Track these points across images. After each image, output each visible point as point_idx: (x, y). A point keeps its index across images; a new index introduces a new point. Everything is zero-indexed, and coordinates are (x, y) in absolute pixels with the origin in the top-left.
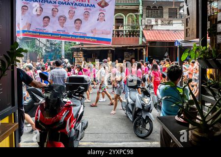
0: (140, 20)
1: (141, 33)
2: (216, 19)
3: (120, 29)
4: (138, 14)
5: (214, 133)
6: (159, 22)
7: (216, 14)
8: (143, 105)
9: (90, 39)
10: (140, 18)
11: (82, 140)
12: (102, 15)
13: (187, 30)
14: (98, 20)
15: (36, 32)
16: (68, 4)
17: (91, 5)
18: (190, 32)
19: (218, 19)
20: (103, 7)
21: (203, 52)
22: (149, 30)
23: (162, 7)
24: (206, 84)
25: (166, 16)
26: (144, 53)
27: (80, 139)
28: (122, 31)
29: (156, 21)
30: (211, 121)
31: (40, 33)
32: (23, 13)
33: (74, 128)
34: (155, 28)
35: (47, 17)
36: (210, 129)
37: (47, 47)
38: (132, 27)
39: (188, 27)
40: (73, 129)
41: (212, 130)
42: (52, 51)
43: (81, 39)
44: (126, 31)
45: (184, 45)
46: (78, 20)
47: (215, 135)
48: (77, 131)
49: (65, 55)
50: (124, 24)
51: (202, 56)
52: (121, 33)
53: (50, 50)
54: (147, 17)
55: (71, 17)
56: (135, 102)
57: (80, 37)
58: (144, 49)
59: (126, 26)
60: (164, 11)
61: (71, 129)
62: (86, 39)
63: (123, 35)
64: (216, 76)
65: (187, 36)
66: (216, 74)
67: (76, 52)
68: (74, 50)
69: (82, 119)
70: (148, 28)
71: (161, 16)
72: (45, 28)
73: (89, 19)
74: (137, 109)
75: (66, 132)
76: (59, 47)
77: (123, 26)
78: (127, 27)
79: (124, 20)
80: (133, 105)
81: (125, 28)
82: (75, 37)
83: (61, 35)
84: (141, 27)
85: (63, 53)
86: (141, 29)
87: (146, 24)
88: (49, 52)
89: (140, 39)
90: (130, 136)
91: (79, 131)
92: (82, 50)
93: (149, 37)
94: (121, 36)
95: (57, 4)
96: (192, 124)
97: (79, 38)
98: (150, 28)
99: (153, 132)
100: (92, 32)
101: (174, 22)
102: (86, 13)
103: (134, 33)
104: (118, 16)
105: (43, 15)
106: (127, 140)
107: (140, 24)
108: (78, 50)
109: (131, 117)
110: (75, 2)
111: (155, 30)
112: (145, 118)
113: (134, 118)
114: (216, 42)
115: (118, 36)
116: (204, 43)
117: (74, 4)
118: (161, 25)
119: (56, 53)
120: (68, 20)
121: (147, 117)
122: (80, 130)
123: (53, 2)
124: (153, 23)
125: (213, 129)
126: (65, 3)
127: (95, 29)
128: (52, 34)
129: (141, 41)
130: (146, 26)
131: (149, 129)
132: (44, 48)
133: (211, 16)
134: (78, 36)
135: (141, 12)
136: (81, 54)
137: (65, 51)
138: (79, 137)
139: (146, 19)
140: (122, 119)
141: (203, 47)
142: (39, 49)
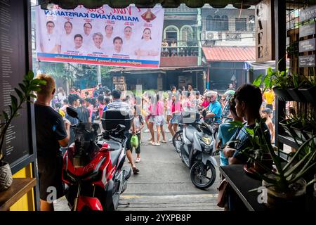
0: (198, 34)
1: (200, 51)
2: (298, 35)
3: (173, 46)
4: (196, 26)
5: (295, 192)
6: (224, 36)
7: (297, 27)
8: (203, 147)
9: (134, 63)
10: (199, 32)
11: (124, 192)
12: (147, 31)
13: (259, 48)
14: (143, 38)
15: (68, 56)
16: (104, 17)
17: (133, 18)
18: (263, 51)
19: (300, 34)
20: (148, 20)
21: (281, 79)
22: (210, 46)
23: (226, 17)
24: (285, 122)
25: (232, 28)
26: (205, 77)
27: (122, 192)
28: (176, 49)
29: (220, 35)
30: (291, 176)
31: (73, 56)
32: (49, 31)
33: (113, 179)
34: (217, 44)
35: (80, 36)
36: (289, 186)
37: (79, 71)
38: (189, 43)
39: (260, 45)
40: (111, 180)
41: (292, 187)
42: (85, 76)
43: (123, 62)
44: (180, 48)
45: (255, 68)
46: (118, 38)
47: (297, 195)
48: (118, 183)
49: (102, 81)
50: (178, 39)
51: (279, 85)
52: (174, 52)
53: (83, 75)
54: (207, 30)
55: (109, 34)
56: (192, 142)
57: (122, 60)
58: (204, 72)
59: (180, 41)
60: (229, 22)
61: (108, 180)
62: (129, 62)
63: (176, 53)
64: (298, 110)
65: (259, 57)
66: (298, 108)
67: (116, 77)
68: (113, 74)
69: (124, 166)
70: (209, 44)
71: (226, 28)
72: (78, 50)
73: (131, 37)
74: (195, 152)
75: (103, 185)
76: (94, 71)
77: (176, 42)
78: (182, 43)
79: (178, 34)
80: (190, 146)
81: (180, 45)
82: (114, 61)
83: (99, 58)
84: (200, 43)
85: (99, 78)
86: (200, 46)
87: (206, 39)
88: (80, 77)
89: (199, 58)
90: (187, 187)
91: (119, 182)
92: (124, 74)
93: (211, 56)
94: (174, 55)
95: (90, 18)
96: (265, 180)
97: (120, 62)
98: (211, 44)
99: (216, 181)
100: (136, 54)
101: (242, 36)
102: (128, 29)
103: (191, 51)
104: (170, 29)
105: (74, 32)
106: (182, 192)
107: (199, 39)
108: (118, 74)
109: (187, 161)
110: (113, 14)
111: (219, 47)
112: (205, 164)
113: (192, 163)
114: (298, 65)
115: (170, 55)
116: (282, 66)
117: (111, 17)
118: (227, 40)
119: (90, 79)
120: (105, 38)
121: (209, 162)
122: (121, 180)
123: (84, 15)
124: (216, 37)
125: (294, 186)
126: (100, 15)
127: (139, 50)
128: (87, 57)
129: (200, 61)
130: (207, 41)
131: (210, 177)
132: (75, 72)
133: (291, 30)
134: (118, 60)
135: (199, 23)
136: (122, 79)
137: (102, 76)
138: (120, 190)
139: (207, 32)
140: (176, 164)
141: (281, 71)
142: (69, 74)
